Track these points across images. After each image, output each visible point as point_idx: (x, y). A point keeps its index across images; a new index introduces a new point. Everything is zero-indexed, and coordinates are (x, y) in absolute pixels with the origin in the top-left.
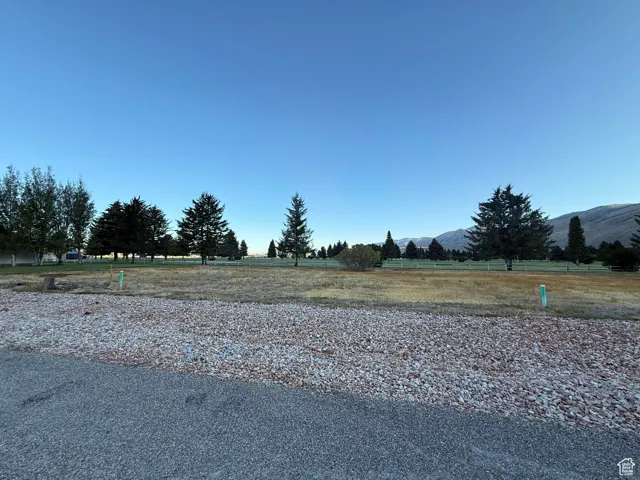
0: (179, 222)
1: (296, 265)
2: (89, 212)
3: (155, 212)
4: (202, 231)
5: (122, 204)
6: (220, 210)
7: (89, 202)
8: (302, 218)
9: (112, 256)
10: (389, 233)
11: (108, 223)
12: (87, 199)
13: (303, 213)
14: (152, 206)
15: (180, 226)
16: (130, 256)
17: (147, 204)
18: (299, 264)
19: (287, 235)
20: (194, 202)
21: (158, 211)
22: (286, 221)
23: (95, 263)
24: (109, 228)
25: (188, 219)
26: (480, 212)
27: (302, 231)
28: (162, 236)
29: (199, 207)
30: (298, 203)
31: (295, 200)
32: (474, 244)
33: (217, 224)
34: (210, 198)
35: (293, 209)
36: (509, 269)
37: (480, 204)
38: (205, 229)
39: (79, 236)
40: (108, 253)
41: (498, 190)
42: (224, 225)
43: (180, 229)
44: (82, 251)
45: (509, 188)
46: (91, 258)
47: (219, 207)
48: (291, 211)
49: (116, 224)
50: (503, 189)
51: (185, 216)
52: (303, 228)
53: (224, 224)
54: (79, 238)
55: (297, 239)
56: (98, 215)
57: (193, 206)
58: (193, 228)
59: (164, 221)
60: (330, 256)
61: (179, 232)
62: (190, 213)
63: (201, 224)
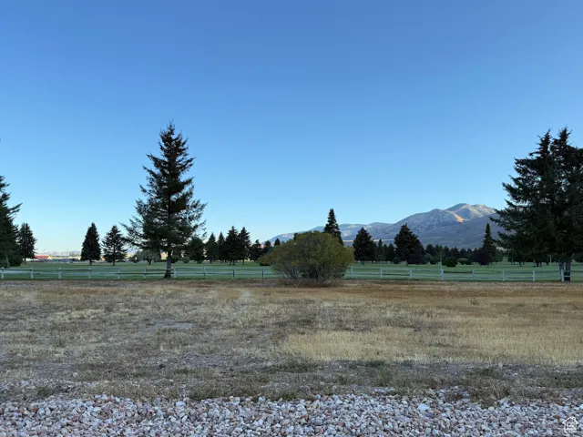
1: (168, 275)
8: (183, 177)
10: (332, 213)
13: (183, 168)
18: (175, 274)
19: (148, 212)
22: (146, 184)
26: (517, 175)
27: (182, 203)
30: (173, 146)
31: (167, 139)
32: (507, 233)
35: (160, 155)
36: (567, 279)
37: (519, 162)
41: (547, 137)
45: (564, 135)
48: (157, 162)
50: (555, 136)
52: (184, 199)
55: (171, 222)
60: (211, 257)
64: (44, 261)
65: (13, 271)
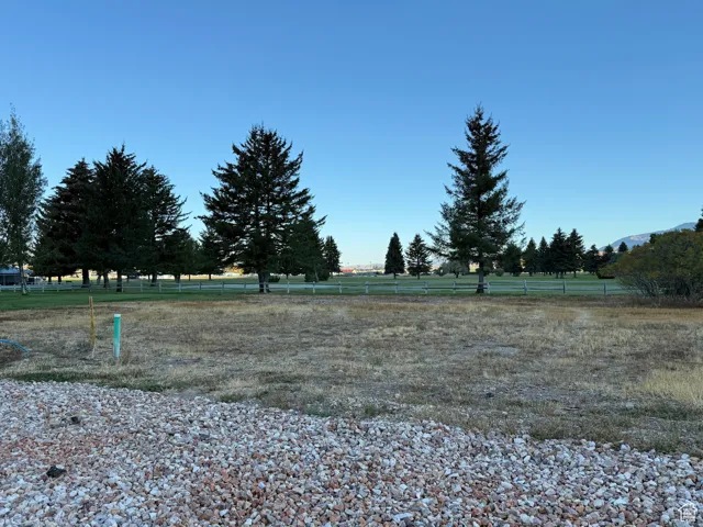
0: (206, 197)
1: (480, 290)
2: (32, 186)
3: (153, 180)
4: (258, 217)
5: (91, 167)
6: (292, 164)
7: (32, 162)
8: (494, 172)
9: (78, 276)
11: (68, 209)
12: (27, 157)
13: (495, 159)
14: (148, 167)
15: (210, 208)
16: (113, 275)
17: (138, 161)
18: (489, 289)
19: (455, 216)
20: (236, 150)
21: (160, 179)
23: (52, 291)
24: (69, 219)
25: (225, 190)
27: (494, 204)
28: (169, 233)
29: (247, 160)
30: (482, 134)
31: (474, 126)
33: (287, 199)
34: (268, 138)
35: (467, 148)
38: (263, 211)
39: (19, 236)
40: (71, 272)
42: (303, 202)
43: (209, 214)
44: (25, 267)
46: (42, 281)
47: (292, 157)
48: (464, 157)
49: (82, 210)
51: (218, 184)
52: (497, 197)
53: (304, 198)
54: (19, 239)
55: (481, 227)
56: (48, 193)
57: (234, 160)
58: (236, 210)
59: (171, 200)
60: (532, 268)
61: (208, 222)
62: (228, 176)
63: (253, 200)
64: (349, 275)
65: (322, 286)
